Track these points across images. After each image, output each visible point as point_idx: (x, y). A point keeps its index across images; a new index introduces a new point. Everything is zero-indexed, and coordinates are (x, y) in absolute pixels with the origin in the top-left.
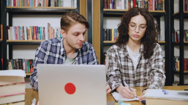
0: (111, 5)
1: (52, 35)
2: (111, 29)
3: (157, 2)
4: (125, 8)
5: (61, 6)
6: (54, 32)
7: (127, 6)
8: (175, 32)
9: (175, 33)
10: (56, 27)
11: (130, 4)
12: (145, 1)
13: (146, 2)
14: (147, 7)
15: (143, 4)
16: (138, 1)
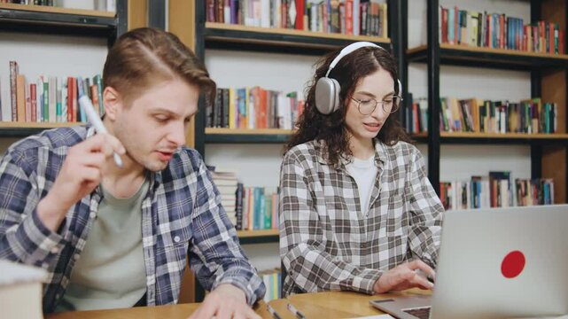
0: (227, 11)
1: (28, 104)
2: (228, 90)
3: (367, 11)
4: (272, 23)
5: (57, 6)
6: (33, 96)
7: (278, 17)
8: (415, 102)
9: (415, 107)
10: (42, 78)
11: (287, 13)
12: (330, 7)
13: (336, 7)
14: (337, 22)
15: (325, 12)
16: (312, 4)
